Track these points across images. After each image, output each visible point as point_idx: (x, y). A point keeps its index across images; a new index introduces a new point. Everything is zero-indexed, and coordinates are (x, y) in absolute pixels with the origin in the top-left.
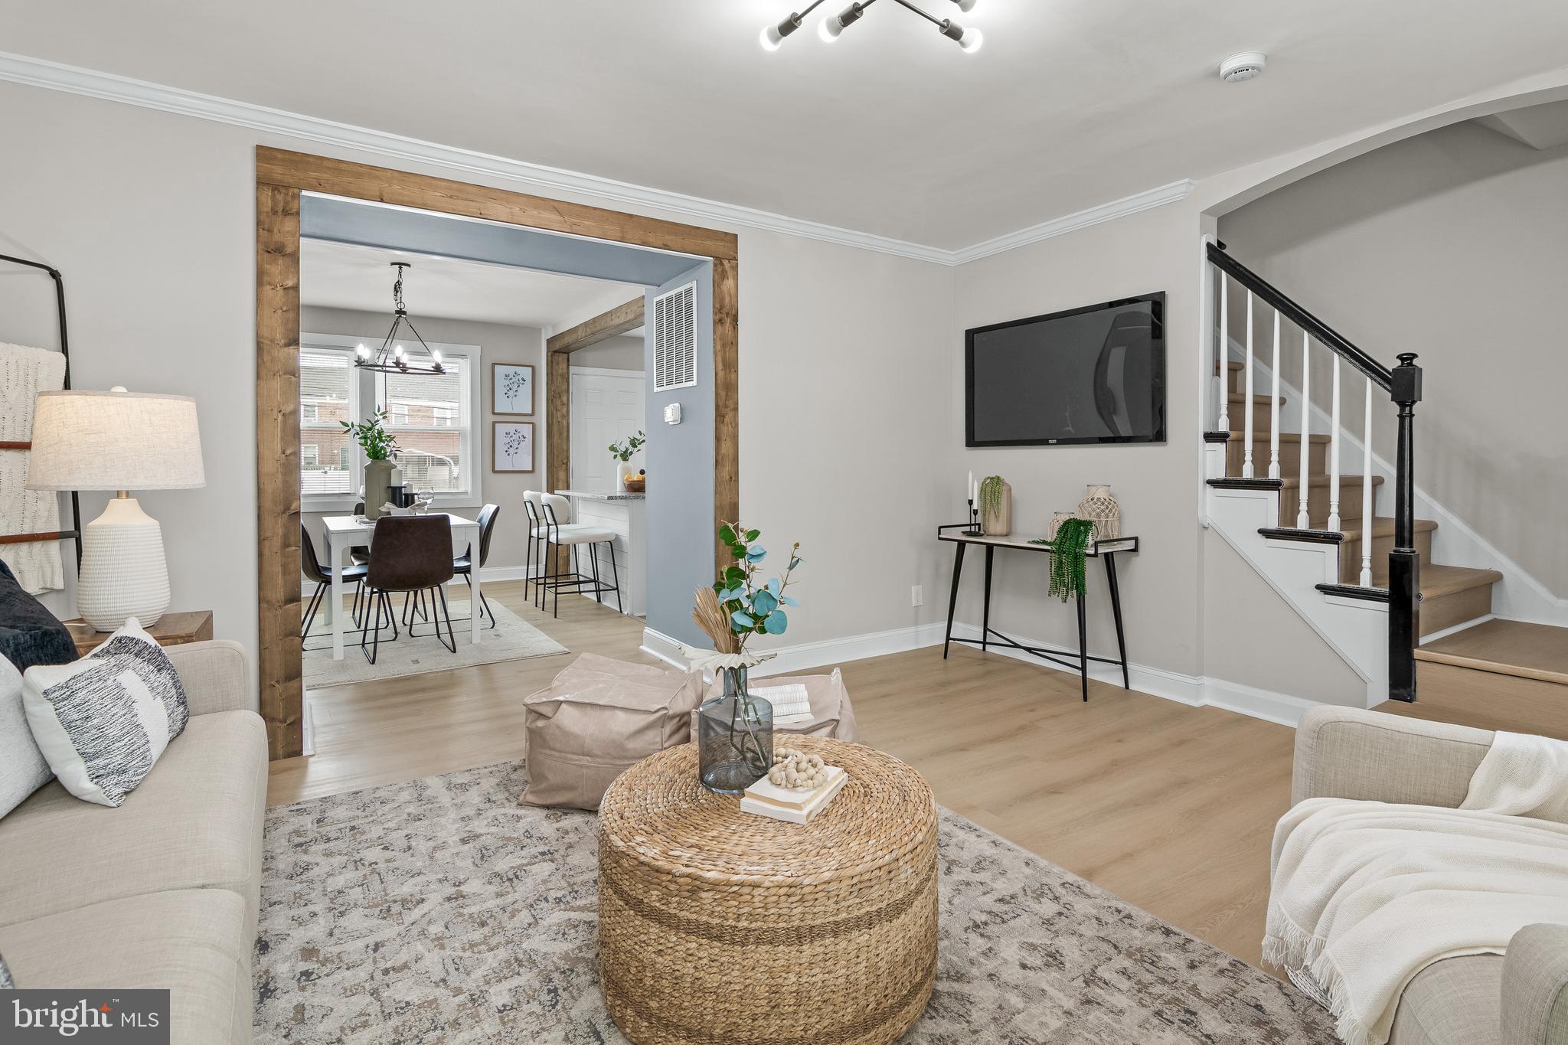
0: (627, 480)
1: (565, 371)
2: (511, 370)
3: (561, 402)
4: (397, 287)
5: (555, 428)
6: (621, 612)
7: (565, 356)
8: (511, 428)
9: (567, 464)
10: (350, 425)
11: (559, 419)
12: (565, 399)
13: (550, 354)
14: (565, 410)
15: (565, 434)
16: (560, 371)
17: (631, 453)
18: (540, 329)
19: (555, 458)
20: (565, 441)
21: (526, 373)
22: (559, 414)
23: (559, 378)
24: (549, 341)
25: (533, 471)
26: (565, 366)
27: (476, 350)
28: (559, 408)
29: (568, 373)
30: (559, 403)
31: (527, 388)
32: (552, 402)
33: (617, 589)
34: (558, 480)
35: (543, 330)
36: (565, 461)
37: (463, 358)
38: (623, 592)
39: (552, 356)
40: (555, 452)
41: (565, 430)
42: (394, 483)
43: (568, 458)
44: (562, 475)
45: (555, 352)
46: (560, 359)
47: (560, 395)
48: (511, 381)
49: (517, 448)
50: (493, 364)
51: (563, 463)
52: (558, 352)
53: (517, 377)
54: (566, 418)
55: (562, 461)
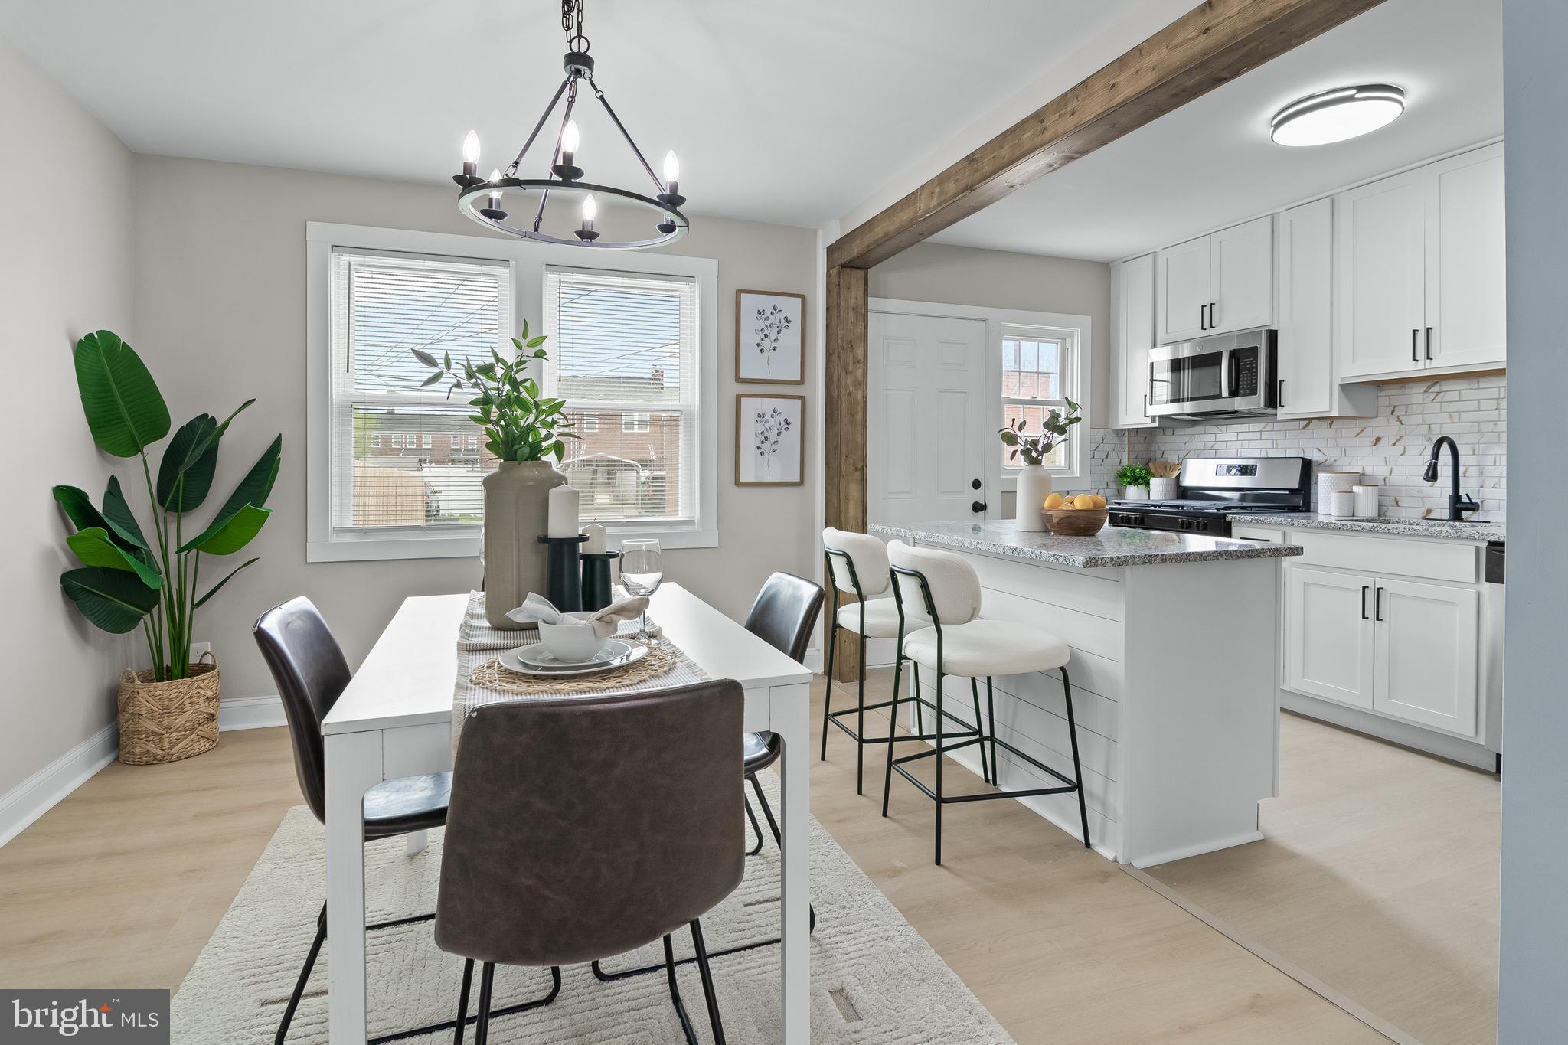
0: (1051, 508)
1: (861, 301)
2: (766, 302)
3: (855, 357)
5: (843, 405)
6: (1088, 845)
7: (861, 273)
8: (767, 405)
9: (863, 470)
11: (851, 389)
12: (860, 352)
13: (834, 271)
14: (859, 373)
15: (859, 417)
16: (853, 301)
18: (815, 231)
19: (843, 460)
20: (859, 428)
21: (792, 307)
22: (850, 380)
23: (851, 314)
24: (831, 250)
25: (801, 483)
26: (860, 293)
27: (708, 267)
28: (850, 368)
29: (866, 304)
30: (850, 359)
31: (791, 338)
32: (839, 357)
33: (1078, 786)
34: (847, 499)
35: (820, 232)
36: (859, 466)
37: (688, 282)
38: (1092, 795)
39: (839, 274)
40: (844, 449)
41: (860, 409)
42: (557, 529)
43: (864, 459)
44: (854, 490)
45: (844, 266)
46: (853, 280)
47: (852, 346)
48: (768, 323)
49: (775, 442)
50: (739, 293)
51: (856, 468)
52: (850, 267)
53: (777, 316)
54: (862, 387)
55: (854, 465)
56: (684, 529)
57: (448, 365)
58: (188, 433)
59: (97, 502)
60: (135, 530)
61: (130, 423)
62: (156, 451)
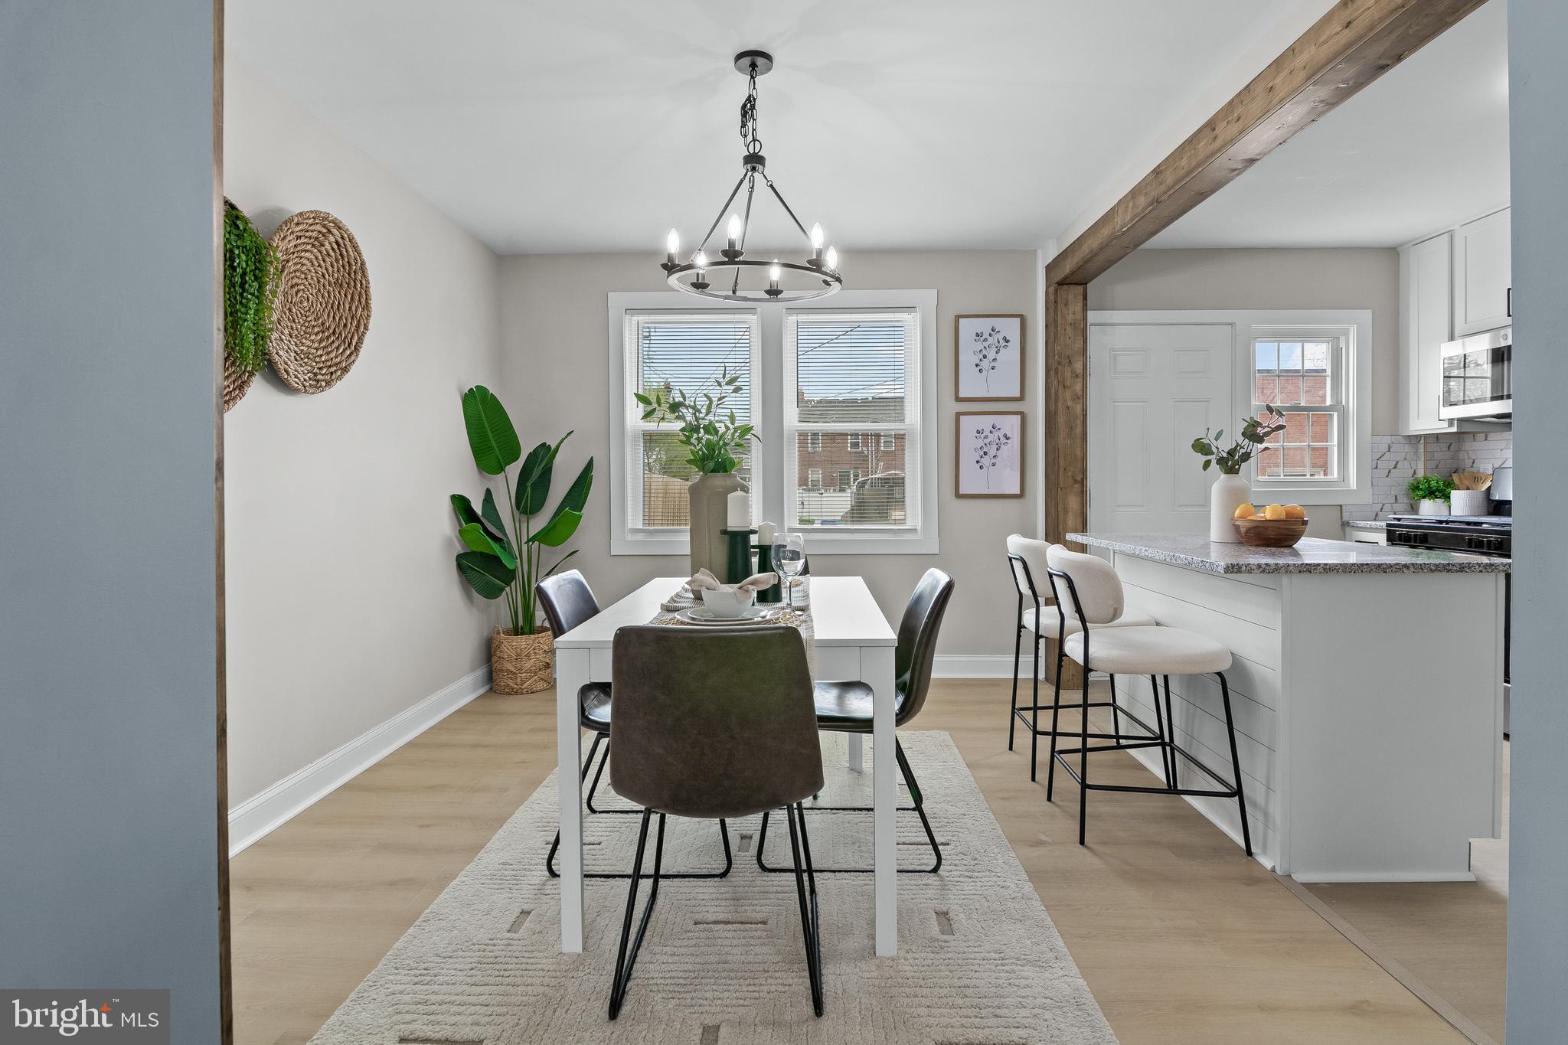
0: (1242, 517)
1: (1079, 316)
2: (984, 325)
3: (1073, 372)
4: (748, 109)
5: (1061, 419)
6: (1249, 852)
7: (1080, 289)
8: (986, 422)
9: (1083, 482)
10: (654, 400)
11: (1069, 403)
12: (1078, 366)
13: (1052, 289)
14: (1078, 387)
15: (1079, 430)
16: (1070, 318)
17: (1246, 457)
18: (1035, 251)
19: (1061, 472)
20: (1079, 441)
21: (1012, 327)
22: (1068, 394)
23: (1069, 331)
24: (1049, 268)
25: (1021, 495)
26: (1079, 307)
27: (927, 298)
28: (1068, 383)
29: (1085, 319)
30: (1068, 374)
31: (1011, 355)
32: (1056, 373)
33: (1238, 792)
34: (1066, 511)
35: (1040, 252)
36: (1079, 478)
37: (910, 313)
38: (1255, 805)
39: (1056, 291)
40: (1062, 462)
41: (1079, 422)
42: (734, 523)
43: (1084, 471)
44: (1073, 502)
45: (1060, 284)
46: (1071, 297)
47: (1070, 361)
48: (986, 344)
49: (995, 456)
50: (958, 318)
51: (1075, 480)
52: (1067, 284)
53: (996, 337)
54: (1081, 401)
55: (1073, 477)
56: (908, 536)
57: (659, 403)
58: (533, 457)
59: (477, 507)
60: (501, 527)
61: (497, 451)
62: (514, 470)
